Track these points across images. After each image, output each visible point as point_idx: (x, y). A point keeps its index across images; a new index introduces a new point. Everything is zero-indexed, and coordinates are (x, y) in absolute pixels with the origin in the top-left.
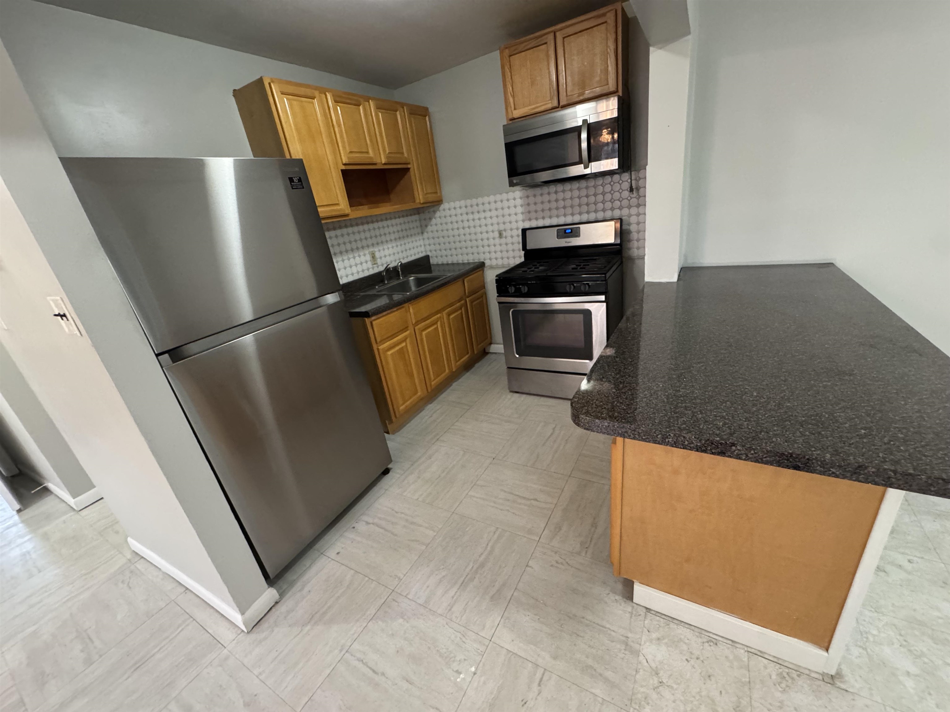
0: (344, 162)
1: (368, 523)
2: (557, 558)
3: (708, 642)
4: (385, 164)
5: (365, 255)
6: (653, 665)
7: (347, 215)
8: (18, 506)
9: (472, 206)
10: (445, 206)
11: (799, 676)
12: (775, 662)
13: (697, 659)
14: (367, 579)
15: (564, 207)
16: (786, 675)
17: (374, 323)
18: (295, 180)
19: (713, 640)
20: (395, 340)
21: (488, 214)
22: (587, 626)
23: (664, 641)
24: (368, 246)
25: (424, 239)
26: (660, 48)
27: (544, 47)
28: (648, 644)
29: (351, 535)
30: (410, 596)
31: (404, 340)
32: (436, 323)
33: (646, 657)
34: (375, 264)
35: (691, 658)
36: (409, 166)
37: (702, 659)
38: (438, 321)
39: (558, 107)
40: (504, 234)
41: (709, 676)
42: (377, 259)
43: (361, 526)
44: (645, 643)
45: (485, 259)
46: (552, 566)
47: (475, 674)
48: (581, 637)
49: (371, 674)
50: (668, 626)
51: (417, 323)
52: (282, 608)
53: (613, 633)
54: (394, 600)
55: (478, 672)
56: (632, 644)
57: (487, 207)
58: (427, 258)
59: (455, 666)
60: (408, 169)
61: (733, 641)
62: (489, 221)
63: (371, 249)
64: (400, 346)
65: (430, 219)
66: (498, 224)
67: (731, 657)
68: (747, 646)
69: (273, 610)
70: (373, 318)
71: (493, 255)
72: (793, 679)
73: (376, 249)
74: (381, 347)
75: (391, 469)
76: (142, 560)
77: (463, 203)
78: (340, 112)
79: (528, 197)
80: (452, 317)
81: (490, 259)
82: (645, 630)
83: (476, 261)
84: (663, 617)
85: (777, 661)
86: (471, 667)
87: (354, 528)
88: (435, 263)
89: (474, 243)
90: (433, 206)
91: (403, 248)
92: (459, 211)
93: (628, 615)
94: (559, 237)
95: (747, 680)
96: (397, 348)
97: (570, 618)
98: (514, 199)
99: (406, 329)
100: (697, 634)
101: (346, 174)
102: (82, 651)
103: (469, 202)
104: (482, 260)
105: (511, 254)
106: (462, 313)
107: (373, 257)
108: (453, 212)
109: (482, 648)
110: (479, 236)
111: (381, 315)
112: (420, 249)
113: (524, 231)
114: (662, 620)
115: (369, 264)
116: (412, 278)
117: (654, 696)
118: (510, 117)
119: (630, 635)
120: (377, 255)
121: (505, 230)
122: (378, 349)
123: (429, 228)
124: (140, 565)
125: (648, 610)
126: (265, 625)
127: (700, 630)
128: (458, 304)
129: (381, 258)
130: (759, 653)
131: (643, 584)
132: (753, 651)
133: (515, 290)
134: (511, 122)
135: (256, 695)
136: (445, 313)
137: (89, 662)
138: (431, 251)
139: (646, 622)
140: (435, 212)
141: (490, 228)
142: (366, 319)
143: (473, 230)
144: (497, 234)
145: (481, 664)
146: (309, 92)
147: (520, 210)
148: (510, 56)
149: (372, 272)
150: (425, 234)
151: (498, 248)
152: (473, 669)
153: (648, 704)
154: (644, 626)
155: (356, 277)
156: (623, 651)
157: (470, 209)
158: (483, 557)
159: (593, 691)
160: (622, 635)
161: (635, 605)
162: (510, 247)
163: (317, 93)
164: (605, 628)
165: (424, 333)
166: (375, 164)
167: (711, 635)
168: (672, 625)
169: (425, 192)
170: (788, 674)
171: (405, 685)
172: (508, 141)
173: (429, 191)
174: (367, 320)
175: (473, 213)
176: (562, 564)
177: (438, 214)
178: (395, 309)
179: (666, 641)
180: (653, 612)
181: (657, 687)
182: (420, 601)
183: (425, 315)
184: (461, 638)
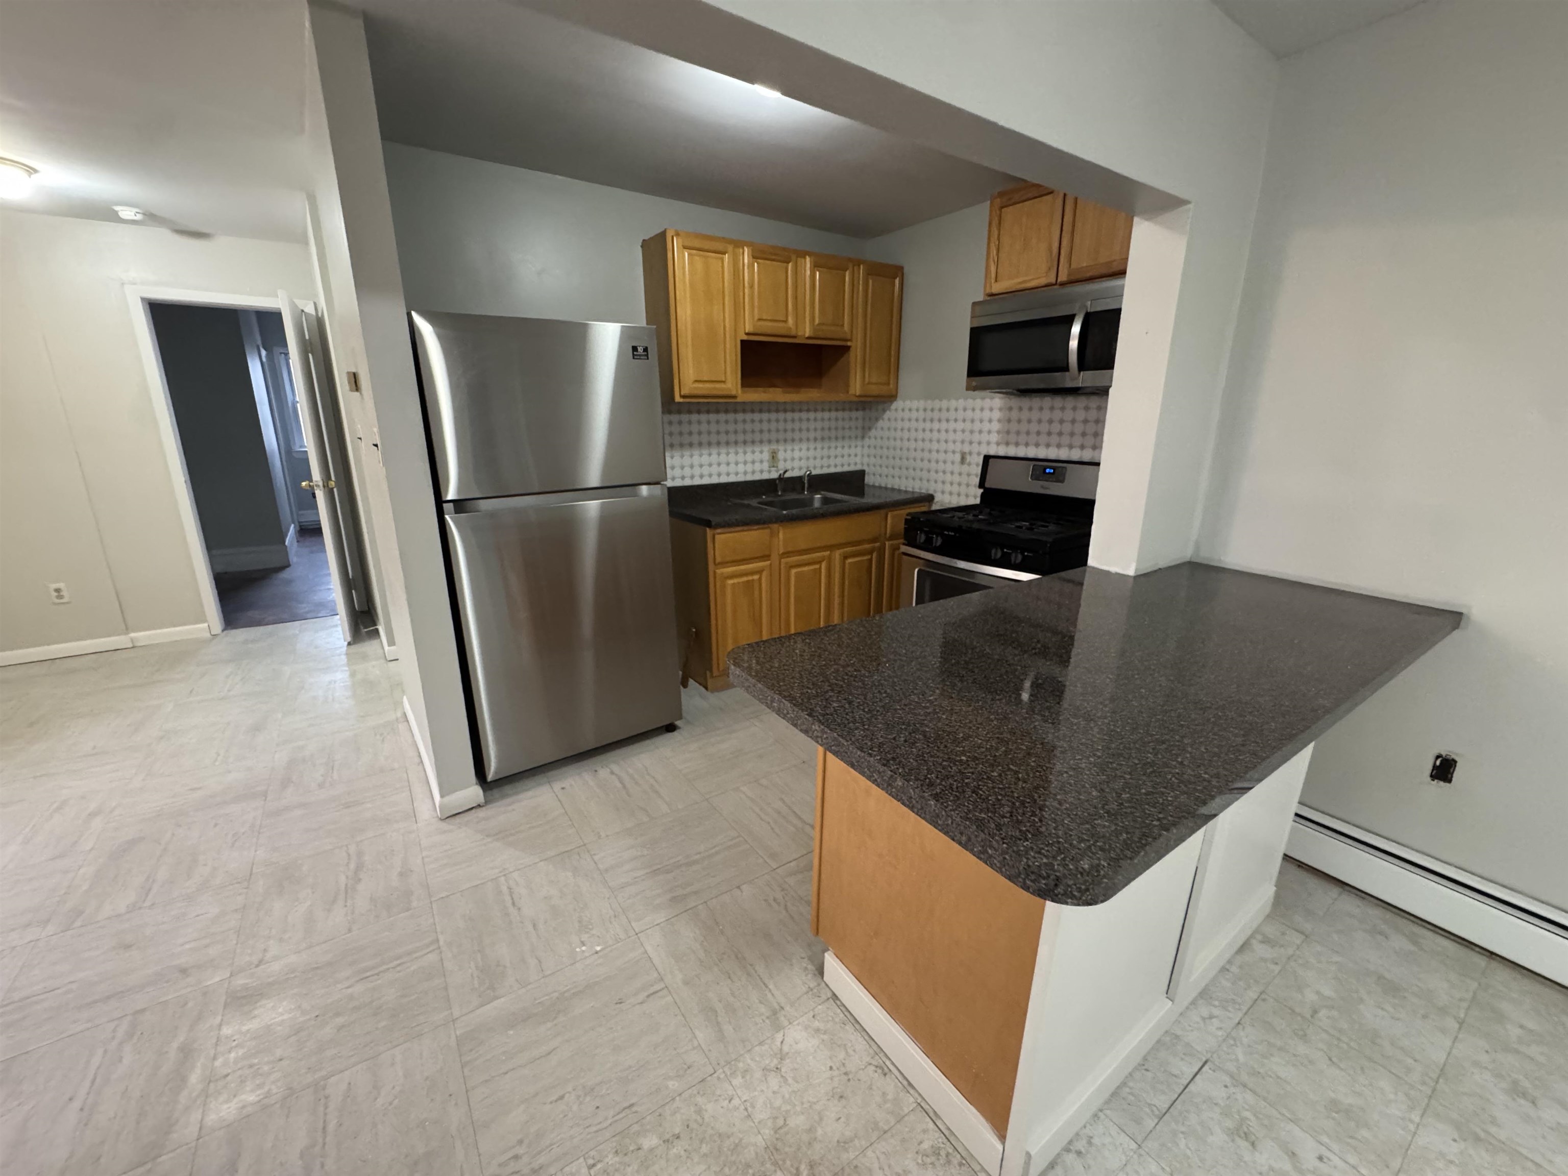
0: (747, 331)
1: (612, 773)
2: (779, 895)
3: (877, 1067)
4: (808, 338)
5: (761, 452)
6: (786, 1048)
7: (735, 397)
8: (349, 639)
9: (932, 410)
10: (898, 404)
11: (961, 1164)
12: (943, 1133)
13: (846, 1074)
14: (570, 823)
15: (1060, 434)
16: (943, 1153)
17: (717, 537)
18: (639, 350)
19: (886, 1069)
20: (743, 567)
21: (952, 425)
22: (749, 974)
23: (822, 1036)
24: (770, 442)
25: (863, 447)
26: (1147, 220)
27: (1049, 197)
28: (800, 1027)
29: (587, 777)
30: (596, 858)
31: (760, 572)
32: (820, 562)
33: (786, 1039)
34: (773, 467)
35: (838, 1069)
36: (849, 344)
37: (850, 1076)
38: (823, 561)
39: (1056, 284)
40: (968, 458)
41: (841, 1097)
42: (779, 460)
43: (603, 773)
44: (798, 1024)
45: (935, 491)
46: (765, 900)
47: (597, 953)
48: (732, 980)
49: (509, 903)
50: (843, 1025)
51: (787, 554)
52: (481, 813)
53: (769, 995)
54: (578, 853)
55: (600, 954)
56: (782, 1018)
57: (952, 415)
58: (861, 474)
59: (585, 937)
60: (848, 348)
61: (910, 1084)
62: (951, 436)
63: (774, 446)
64: (750, 578)
65: (877, 419)
66: (963, 442)
67: (890, 1097)
68: (924, 1099)
69: (473, 811)
70: (719, 531)
71: (948, 488)
72: (949, 1162)
73: (781, 448)
74: (719, 571)
75: (679, 728)
76: (406, 723)
77: (921, 404)
78: (756, 270)
79: (1010, 409)
80: (850, 560)
81: (943, 492)
82: (811, 1014)
83: (923, 491)
84: (847, 1013)
85: (948, 1135)
86: (598, 946)
87: (596, 771)
88: (871, 484)
89: (926, 464)
90: (884, 402)
91: (826, 452)
92: (914, 415)
93: (804, 989)
94: (1035, 477)
95: (886, 1128)
96: (745, 579)
97: (737, 957)
98: (991, 409)
99: (766, 557)
100: (871, 1051)
101: (746, 346)
102: (322, 776)
103: (930, 404)
104: (931, 492)
105: (963, 489)
106: (870, 560)
107: (774, 456)
108: (907, 414)
109: (622, 936)
110: (934, 455)
111: (732, 529)
112: (853, 460)
113: (987, 459)
114: (842, 1015)
115: (766, 466)
116: (819, 496)
117: (758, 1074)
118: (988, 291)
119: (788, 1008)
120: (781, 455)
121: (970, 453)
122: (715, 573)
123: (873, 433)
124: (402, 727)
125: (834, 997)
126: (458, 819)
127: (878, 1051)
128: (867, 546)
129: (785, 460)
130: (932, 1114)
131: (837, 957)
132: (926, 1107)
133: (925, 541)
134: (989, 298)
135: (411, 871)
136: (837, 554)
137: (321, 786)
138: (868, 465)
139: (820, 1007)
140: (884, 411)
141: (951, 446)
142: (708, 529)
143: (927, 445)
144: (958, 457)
145: (609, 949)
146: (719, 246)
147: (996, 426)
148: (1002, 207)
149: (765, 476)
150: (867, 439)
151: (956, 478)
152: (598, 948)
153: (743, 1077)
154: (813, 1010)
155: (741, 478)
156: (764, 1017)
157: (929, 414)
158: (698, 857)
159: (697, 1033)
160: (779, 1004)
161: (823, 984)
162: (964, 479)
163: (730, 248)
164: (767, 987)
165: (793, 571)
166: (795, 337)
167: (888, 1063)
168: (849, 1027)
169: (867, 380)
170: (948, 1155)
171: (530, 928)
172: (975, 325)
173: (874, 380)
174: (709, 532)
175: (932, 420)
176: (779, 904)
177: (888, 414)
178: (755, 527)
179: (825, 1037)
180: (838, 1002)
181: (770, 1070)
182: (601, 866)
183: (803, 546)
184: (610, 917)
